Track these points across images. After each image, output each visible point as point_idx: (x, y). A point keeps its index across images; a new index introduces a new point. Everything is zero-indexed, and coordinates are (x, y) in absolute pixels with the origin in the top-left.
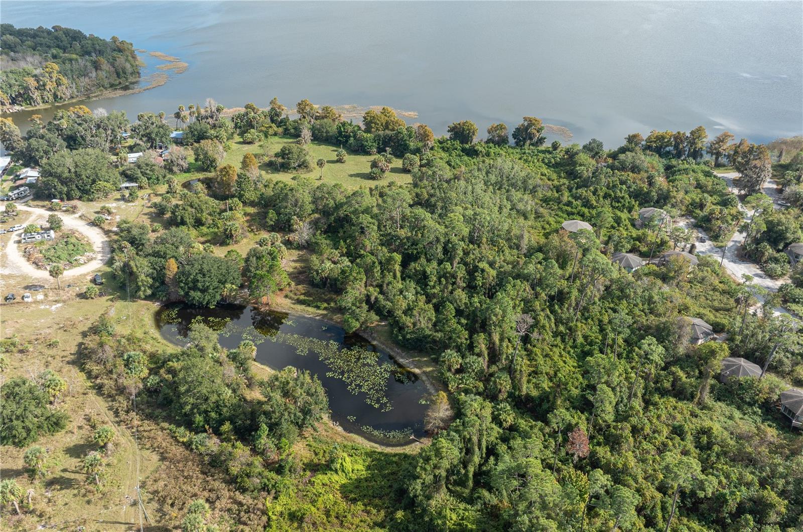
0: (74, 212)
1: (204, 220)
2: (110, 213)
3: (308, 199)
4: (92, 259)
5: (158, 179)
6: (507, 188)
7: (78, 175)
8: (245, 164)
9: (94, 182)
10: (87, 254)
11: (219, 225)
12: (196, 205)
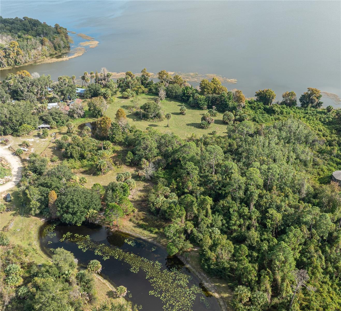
0: (5, 145)
1: (86, 155)
2: (28, 146)
3: (155, 145)
4: (9, 181)
5: (63, 122)
7: (11, 120)
8: (118, 116)
9: (21, 124)
10: (6, 177)
11: (95, 160)
12: (81, 145)
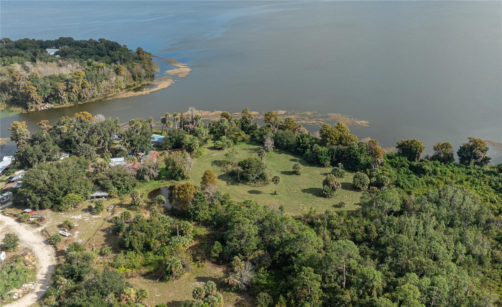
0: (38, 226)
1: (152, 245)
2: (70, 227)
4: (28, 292)
5: (127, 189)
6: (459, 223)
8: (205, 179)
9: (66, 193)
10: (25, 285)
11: (166, 253)
12: (147, 230)
